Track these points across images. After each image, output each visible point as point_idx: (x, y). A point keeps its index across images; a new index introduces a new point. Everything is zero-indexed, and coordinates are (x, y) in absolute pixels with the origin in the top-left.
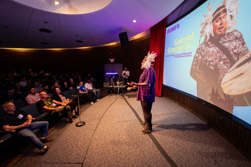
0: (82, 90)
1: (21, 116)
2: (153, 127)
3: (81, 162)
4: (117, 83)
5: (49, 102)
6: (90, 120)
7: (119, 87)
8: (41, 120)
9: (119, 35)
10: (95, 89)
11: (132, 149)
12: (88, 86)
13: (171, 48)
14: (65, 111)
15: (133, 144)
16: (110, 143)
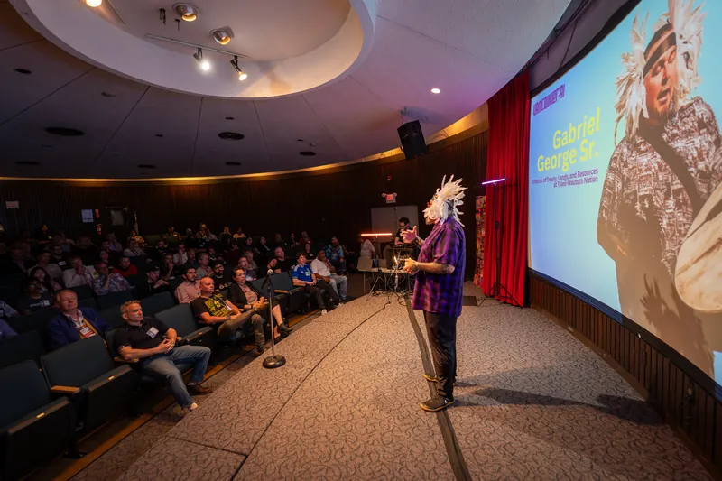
0: (302, 277)
1: (153, 331)
2: (458, 393)
3: (246, 451)
4: (393, 262)
5: (216, 302)
6: (300, 354)
7: (397, 272)
8: (194, 342)
9: (399, 129)
10: (337, 277)
11: (376, 443)
12: (320, 268)
13: (545, 158)
14: (247, 326)
15: (383, 432)
16: (326, 419)
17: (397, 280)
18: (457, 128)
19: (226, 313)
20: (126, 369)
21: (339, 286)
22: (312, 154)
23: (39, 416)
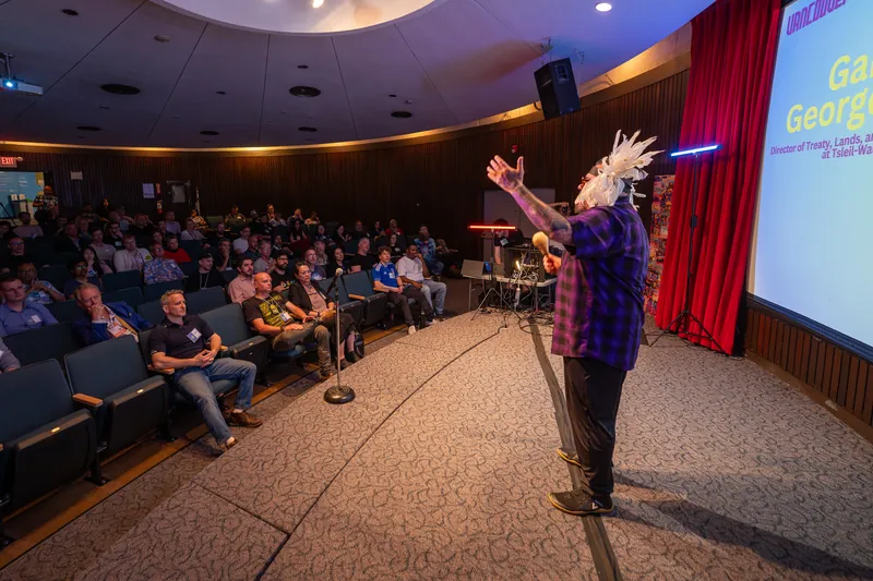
0: (386, 280)
1: (196, 334)
3: (288, 527)
4: (515, 268)
5: (272, 307)
6: (375, 387)
7: (520, 282)
8: (242, 355)
9: (535, 73)
10: (433, 283)
11: (480, 555)
12: (410, 269)
13: (806, 107)
15: (493, 538)
16: (405, 497)
17: (518, 296)
18: (630, 69)
19: (283, 322)
20: (158, 382)
21: (434, 295)
22: (407, 115)
23: (54, 431)
